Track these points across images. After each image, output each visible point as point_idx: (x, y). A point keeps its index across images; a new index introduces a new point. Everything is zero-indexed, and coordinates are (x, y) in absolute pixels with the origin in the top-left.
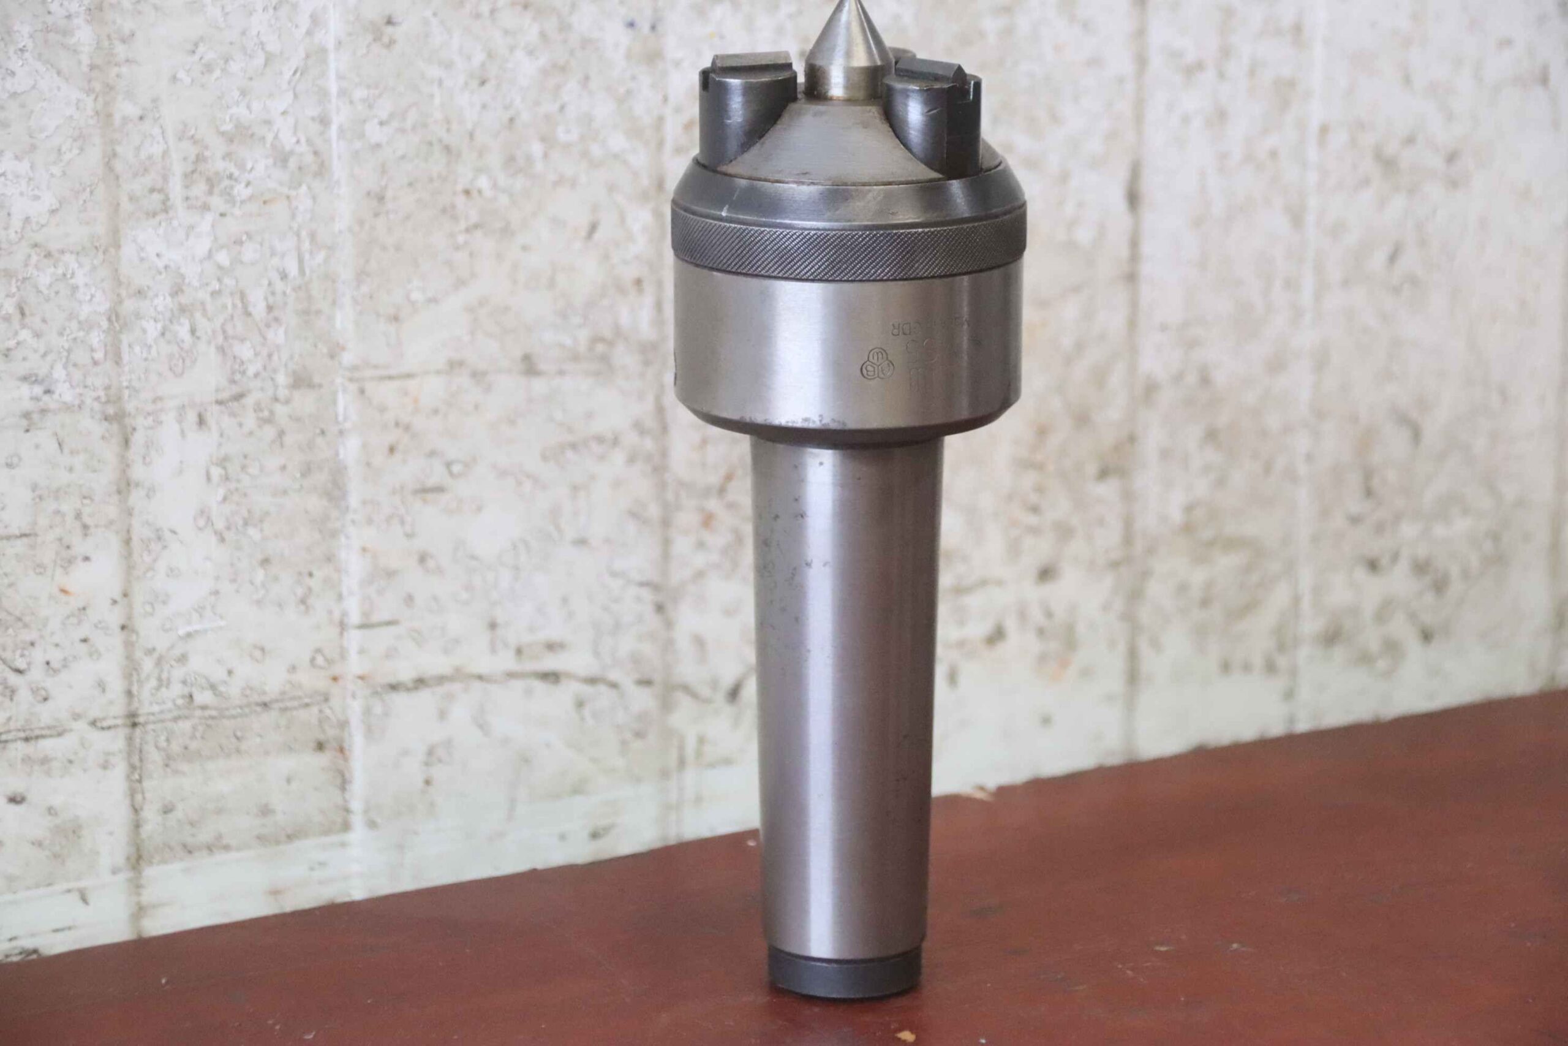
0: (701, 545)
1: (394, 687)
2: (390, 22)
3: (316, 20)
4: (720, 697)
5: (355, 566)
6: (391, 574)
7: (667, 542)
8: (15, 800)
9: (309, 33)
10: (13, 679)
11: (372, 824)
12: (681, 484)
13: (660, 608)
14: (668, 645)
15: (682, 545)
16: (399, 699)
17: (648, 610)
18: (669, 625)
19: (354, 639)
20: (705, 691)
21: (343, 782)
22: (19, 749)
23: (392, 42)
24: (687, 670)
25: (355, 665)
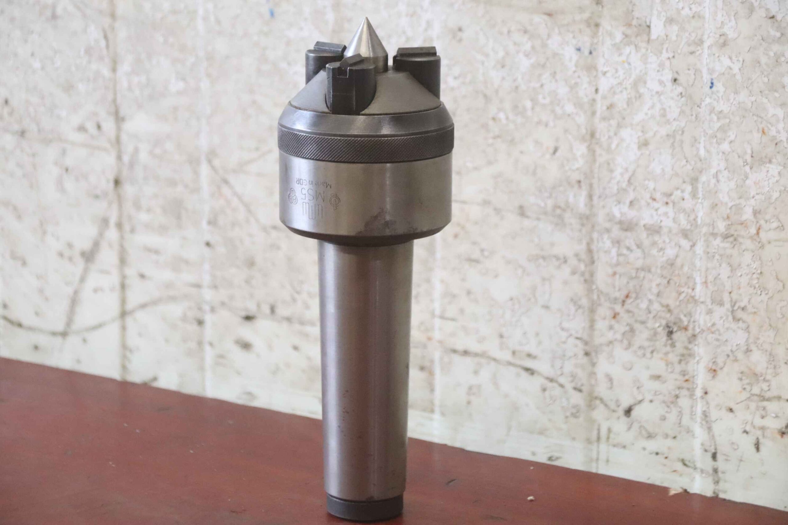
0: (611, 328)
1: (454, 351)
2: (460, 30)
3: (429, 24)
4: (621, 412)
5: (438, 288)
6: (454, 296)
7: (592, 322)
8: (296, 348)
9: (426, 30)
10: (296, 296)
11: (443, 414)
12: (600, 292)
13: (587, 354)
14: (592, 374)
15: (601, 325)
16: (456, 358)
17: (581, 353)
18: (594, 365)
19: (438, 322)
20: (613, 406)
21: (432, 390)
22: (297, 327)
23: (460, 40)
24: (602, 390)
25: (437, 335)
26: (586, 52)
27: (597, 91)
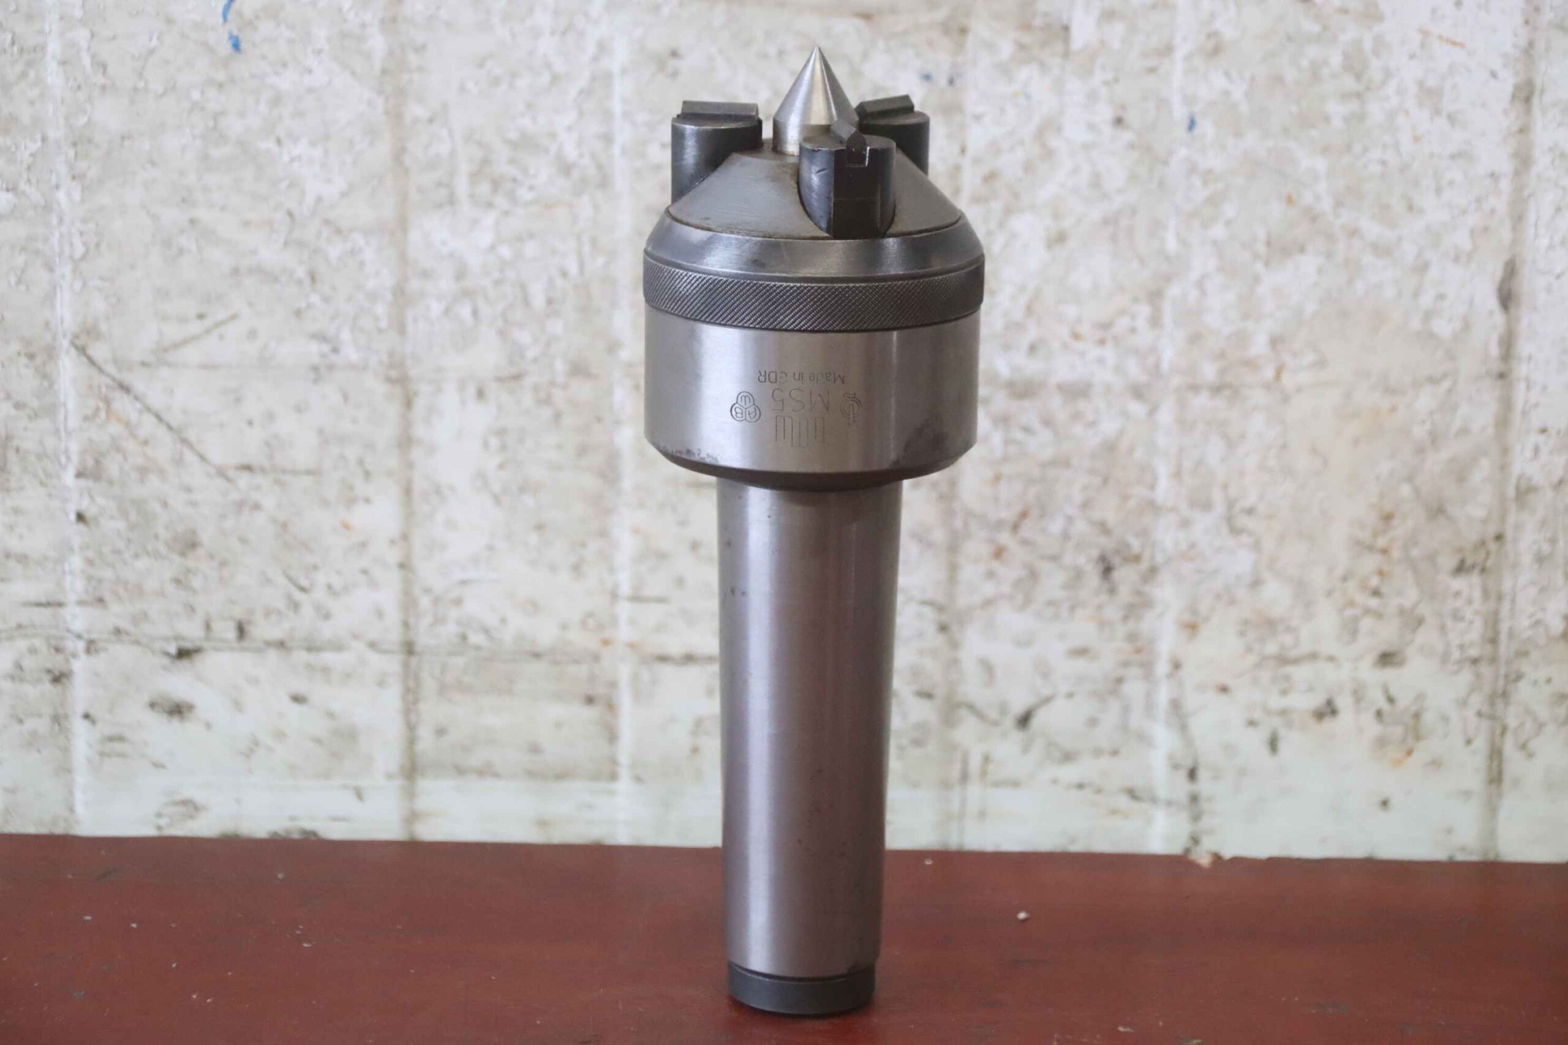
0: (990, 575)
1: (663, 659)
2: (674, 54)
3: (603, 48)
4: (1009, 722)
5: (627, 544)
6: (662, 556)
7: (953, 569)
8: (298, 699)
9: (596, 59)
10: (298, 595)
11: (638, 779)
12: (970, 514)
13: (943, 628)
14: (954, 663)
15: (969, 572)
16: (667, 671)
17: (931, 630)
18: (954, 645)
19: (624, 609)
20: (993, 714)
21: (612, 737)
22: (301, 657)
23: (675, 74)
24: (972, 689)
25: (624, 633)
26: (943, 82)
27: (963, 151)
